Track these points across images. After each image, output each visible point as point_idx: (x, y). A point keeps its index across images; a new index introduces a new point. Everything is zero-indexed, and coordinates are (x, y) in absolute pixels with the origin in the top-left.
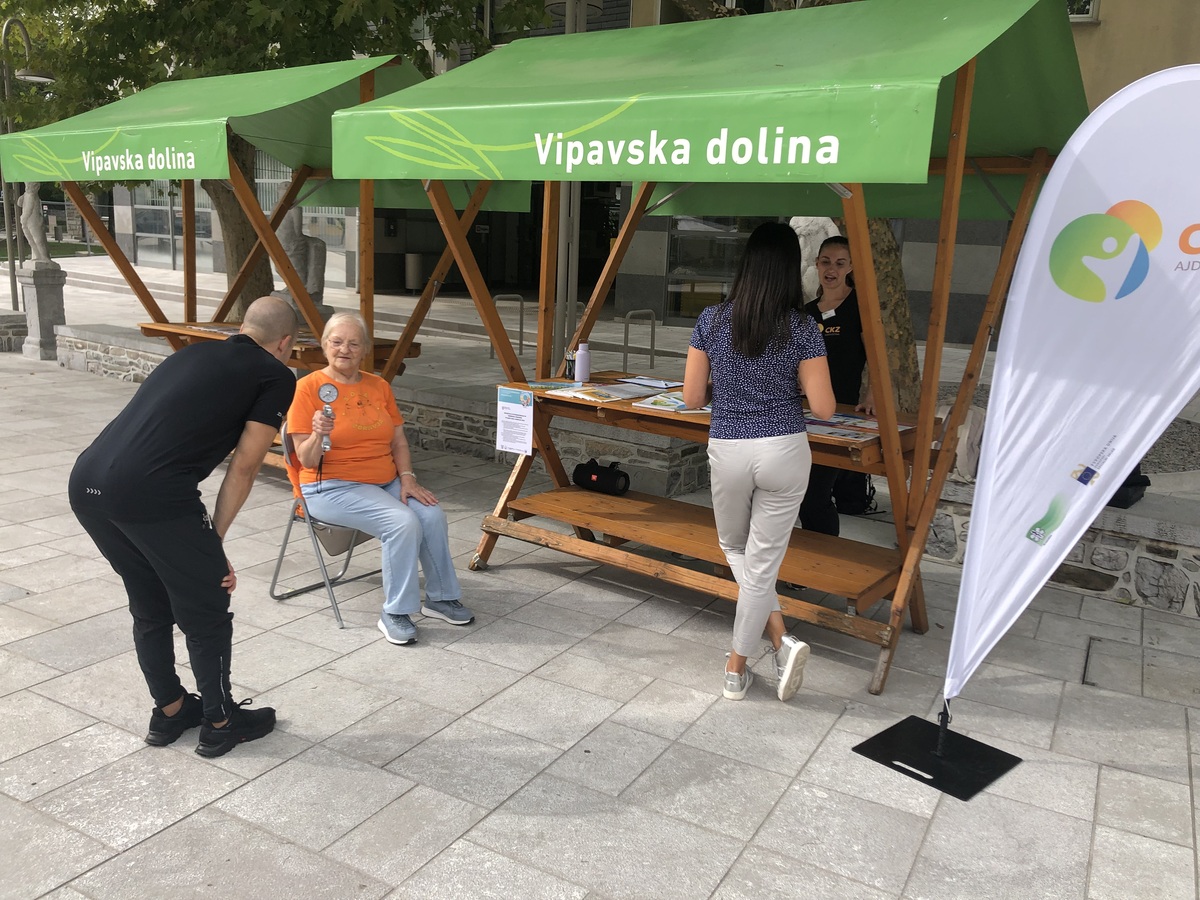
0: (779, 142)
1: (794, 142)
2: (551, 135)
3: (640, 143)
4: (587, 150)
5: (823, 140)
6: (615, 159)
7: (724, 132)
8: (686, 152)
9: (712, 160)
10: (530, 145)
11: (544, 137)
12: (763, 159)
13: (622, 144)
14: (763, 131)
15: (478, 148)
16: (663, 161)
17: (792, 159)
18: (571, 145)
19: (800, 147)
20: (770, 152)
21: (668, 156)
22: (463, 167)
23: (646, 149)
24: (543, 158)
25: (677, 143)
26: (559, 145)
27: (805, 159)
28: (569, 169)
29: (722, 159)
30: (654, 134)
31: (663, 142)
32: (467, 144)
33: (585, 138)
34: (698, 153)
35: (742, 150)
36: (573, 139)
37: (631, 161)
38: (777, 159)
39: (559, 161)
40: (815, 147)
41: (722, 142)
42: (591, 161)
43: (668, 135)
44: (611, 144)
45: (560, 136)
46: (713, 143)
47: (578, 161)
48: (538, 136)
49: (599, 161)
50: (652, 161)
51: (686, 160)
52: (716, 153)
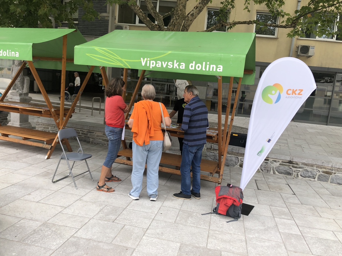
0: (208, 66)
1: (212, 66)
2: (146, 59)
3: (172, 63)
4: (156, 63)
5: (219, 66)
6: (164, 66)
7: (194, 62)
8: (184, 66)
9: (190, 68)
10: (140, 61)
11: (144, 59)
12: (204, 69)
13: (166, 63)
14: (204, 63)
15: (123, 60)
16: (178, 68)
17: (211, 70)
18: (152, 62)
19: (213, 67)
20: (206, 68)
21: (179, 67)
22: (118, 64)
23: (173, 64)
24: (143, 64)
25: (181, 64)
26: (148, 62)
27: (214, 70)
28: (151, 68)
29: (193, 68)
30: (175, 61)
31: (178, 63)
32: (120, 58)
33: (156, 60)
34: (187, 66)
35: (199, 67)
36: (152, 60)
37: (169, 67)
38: (207, 70)
39: (148, 65)
40: (217, 68)
41: (194, 65)
42: (157, 66)
43: (179, 62)
44: (163, 62)
45: (148, 59)
46: (191, 64)
47: (154, 65)
48: (142, 59)
49: (160, 66)
50: (175, 67)
51: (184, 68)
52: (192, 67)
